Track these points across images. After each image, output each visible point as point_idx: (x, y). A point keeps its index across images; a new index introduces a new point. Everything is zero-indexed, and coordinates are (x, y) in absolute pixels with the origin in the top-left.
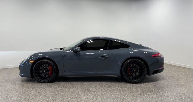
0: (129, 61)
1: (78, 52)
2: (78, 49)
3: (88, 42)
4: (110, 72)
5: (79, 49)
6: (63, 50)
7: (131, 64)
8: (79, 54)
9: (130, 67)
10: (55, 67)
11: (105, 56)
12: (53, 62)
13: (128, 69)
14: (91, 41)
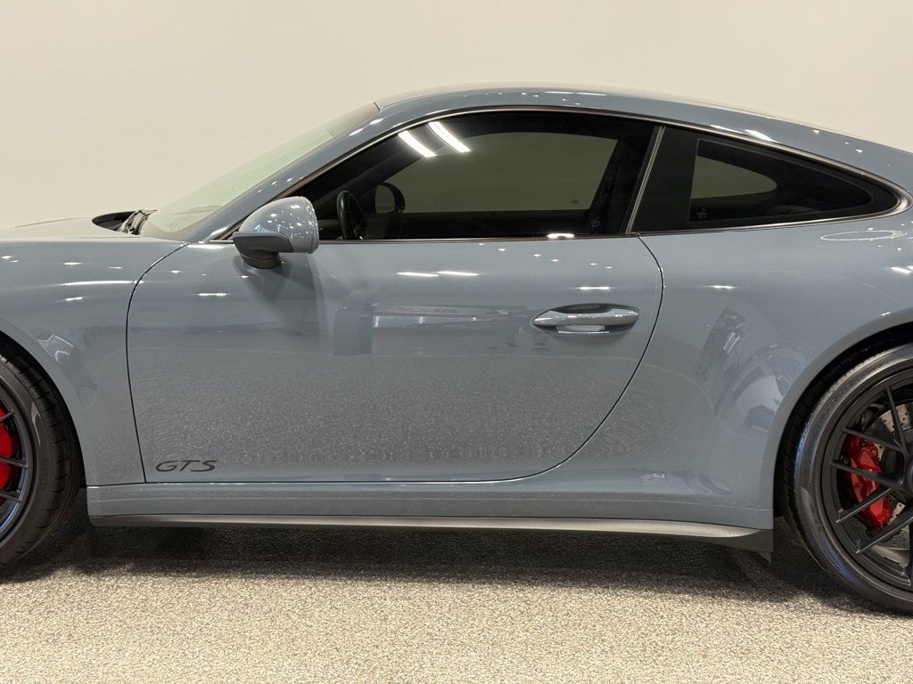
0: (877, 364)
1: (290, 249)
2: (286, 217)
3: (408, 138)
4: (656, 485)
5: (301, 215)
6: (136, 232)
7: (898, 401)
8: (307, 279)
9: (883, 434)
10: (34, 414)
11: (604, 308)
12: (23, 370)
13: (866, 459)
14: (438, 129)
